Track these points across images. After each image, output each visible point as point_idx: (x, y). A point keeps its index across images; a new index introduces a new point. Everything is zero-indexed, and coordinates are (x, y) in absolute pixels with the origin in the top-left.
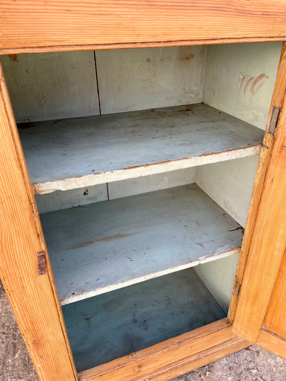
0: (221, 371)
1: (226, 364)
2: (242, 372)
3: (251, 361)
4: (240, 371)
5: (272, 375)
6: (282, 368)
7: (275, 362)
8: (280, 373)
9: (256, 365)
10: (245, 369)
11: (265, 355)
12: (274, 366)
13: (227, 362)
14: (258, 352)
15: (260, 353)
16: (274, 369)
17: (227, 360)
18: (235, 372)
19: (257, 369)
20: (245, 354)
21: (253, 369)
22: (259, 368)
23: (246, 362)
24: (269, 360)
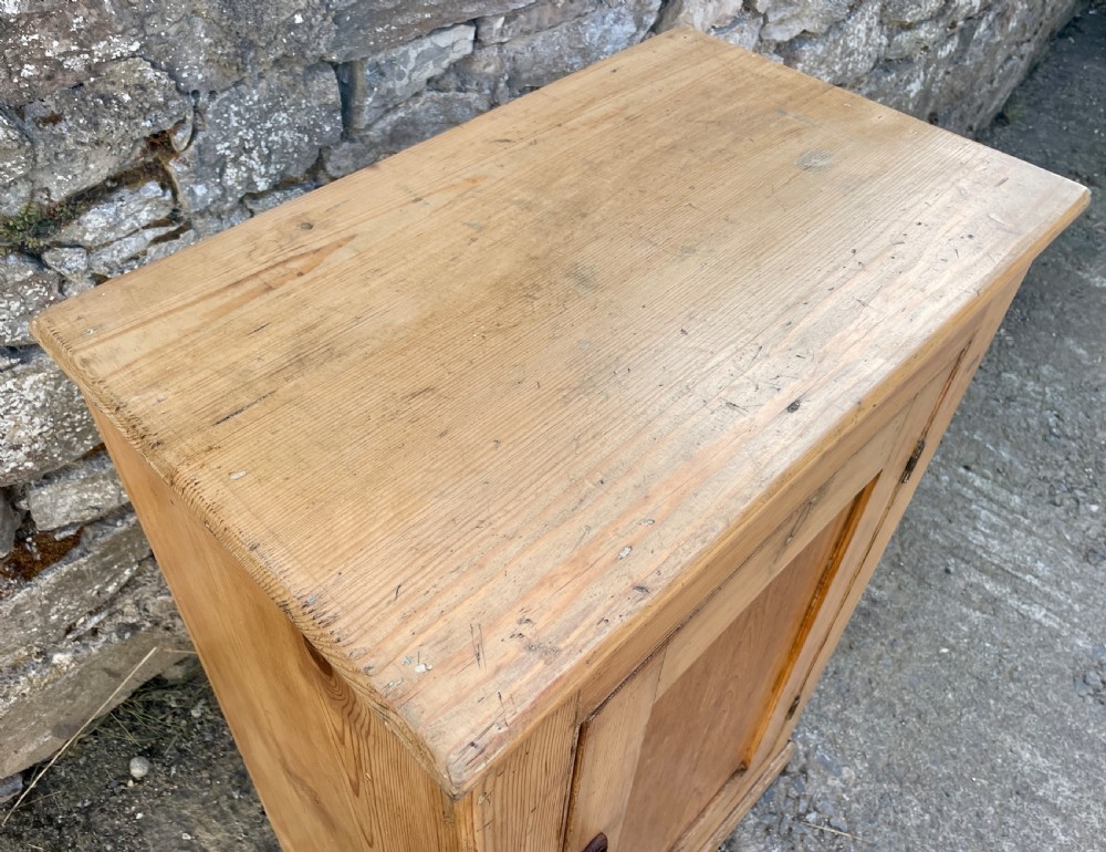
0: (754, 844)
1: (757, 825)
2: (790, 829)
3: (798, 798)
4: (787, 827)
5: (845, 812)
6: (859, 788)
7: (841, 780)
8: (858, 802)
9: (811, 800)
10: (793, 819)
11: (819, 773)
12: (844, 791)
13: (757, 820)
14: (803, 771)
15: (810, 772)
16: (845, 796)
17: (755, 814)
18: (779, 833)
19: (815, 809)
20: (782, 786)
21: (808, 812)
22: (818, 805)
23: (790, 803)
24: (830, 782)
